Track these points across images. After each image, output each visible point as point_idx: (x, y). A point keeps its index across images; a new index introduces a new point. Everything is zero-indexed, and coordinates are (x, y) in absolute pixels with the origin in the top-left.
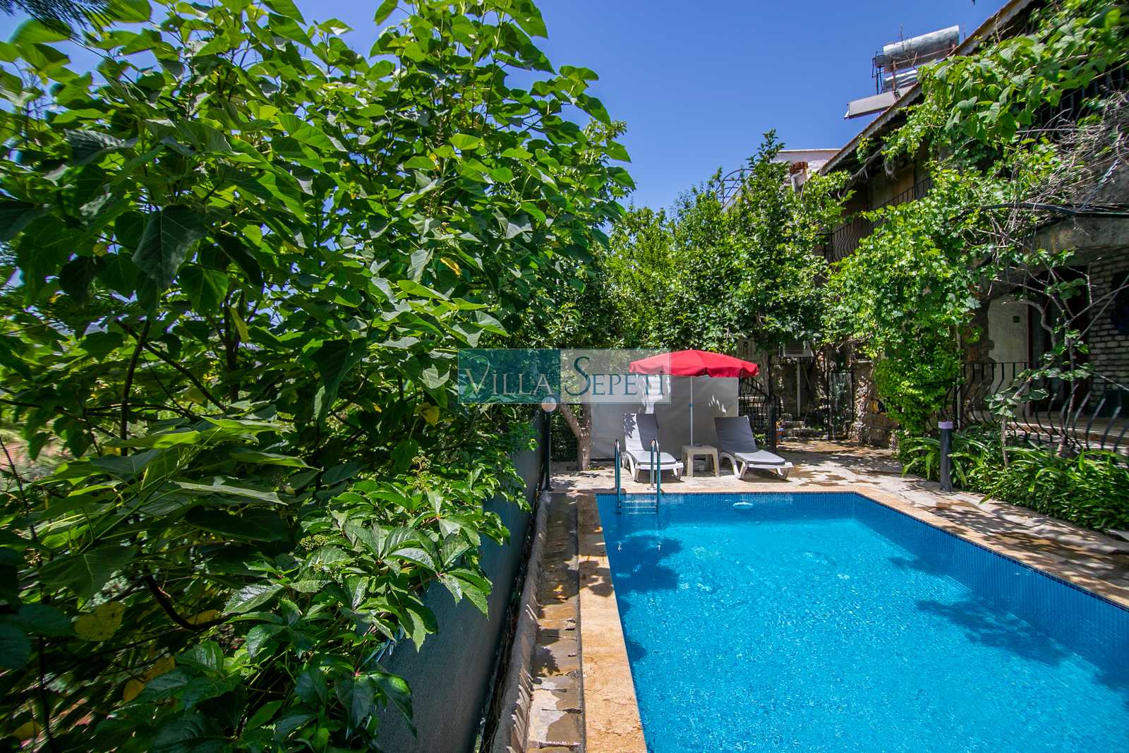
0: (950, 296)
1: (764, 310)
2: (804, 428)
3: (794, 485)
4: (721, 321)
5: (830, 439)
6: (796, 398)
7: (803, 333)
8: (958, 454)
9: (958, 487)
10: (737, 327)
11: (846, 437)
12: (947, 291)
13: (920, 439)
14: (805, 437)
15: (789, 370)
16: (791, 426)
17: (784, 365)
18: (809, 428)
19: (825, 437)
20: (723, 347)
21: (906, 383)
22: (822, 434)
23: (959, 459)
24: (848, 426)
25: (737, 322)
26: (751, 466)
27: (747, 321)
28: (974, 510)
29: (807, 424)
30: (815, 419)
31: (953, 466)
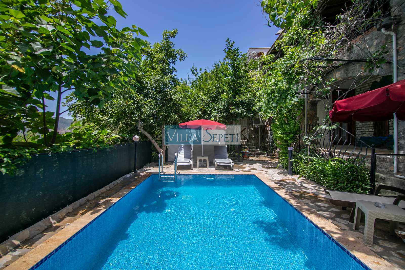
0: (289, 97)
1: (232, 105)
2: (259, 152)
3: (236, 171)
4: (218, 109)
5: (268, 156)
6: (258, 141)
7: (245, 113)
8: (293, 160)
9: (295, 173)
10: (223, 111)
11: (274, 155)
12: (288, 94)
13: (284, 155)
14: (259, 155)
15: (256, 130)
16: (254, 151)
17: (254, 128)
18: (261, 152)
19: (266, 155)
20: (217, 119)
21: (278, 132)
22: (265, 154)
23: (295, 162)
24: (275, 151)
25: (223, 109)
26: (218, 164)
27: (226, 109)
28: (294, 181)
29: (260, 151)
30: (264, 149)
31: (292, 165)
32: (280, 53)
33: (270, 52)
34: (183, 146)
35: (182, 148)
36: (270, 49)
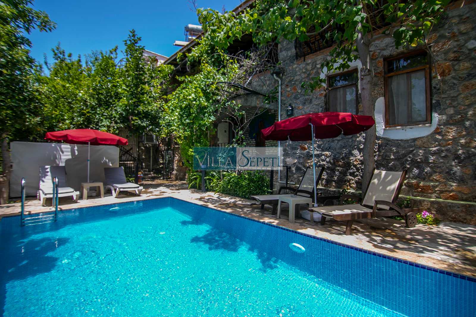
0: (206, 115)
1: (133, 114)
2: (153, 175)
3: (144, 197)
4: (110, 117)
5: (164, 179)
6: (150, 162)
7: (151, 127)
8: (208, 177)
9: (207, 190)
10: (119, 121)
11: (170, 178)
12: (205, 112)
13: (195, 173)
14: (153, 179)
15: (148, 149)
16: (147, 175)
17: (146, 147)
18: (155, 175)
19: (162, 178)
20: (110, 131)
21: (191, 150)
22: (160, 177)
23: (208, 179)
24: (171, 173)
25: (119, 119)
26: (121, 190)
27: (124, 119)
28: (212, 197)
29: (154, 173)
30: (158, 171)
31: (206, 182)
32: (181, 66)
33: (169, 62)
34: (48, 170)
35: (48, 172)
36: (169, 59)
